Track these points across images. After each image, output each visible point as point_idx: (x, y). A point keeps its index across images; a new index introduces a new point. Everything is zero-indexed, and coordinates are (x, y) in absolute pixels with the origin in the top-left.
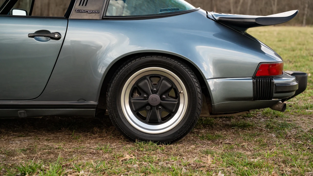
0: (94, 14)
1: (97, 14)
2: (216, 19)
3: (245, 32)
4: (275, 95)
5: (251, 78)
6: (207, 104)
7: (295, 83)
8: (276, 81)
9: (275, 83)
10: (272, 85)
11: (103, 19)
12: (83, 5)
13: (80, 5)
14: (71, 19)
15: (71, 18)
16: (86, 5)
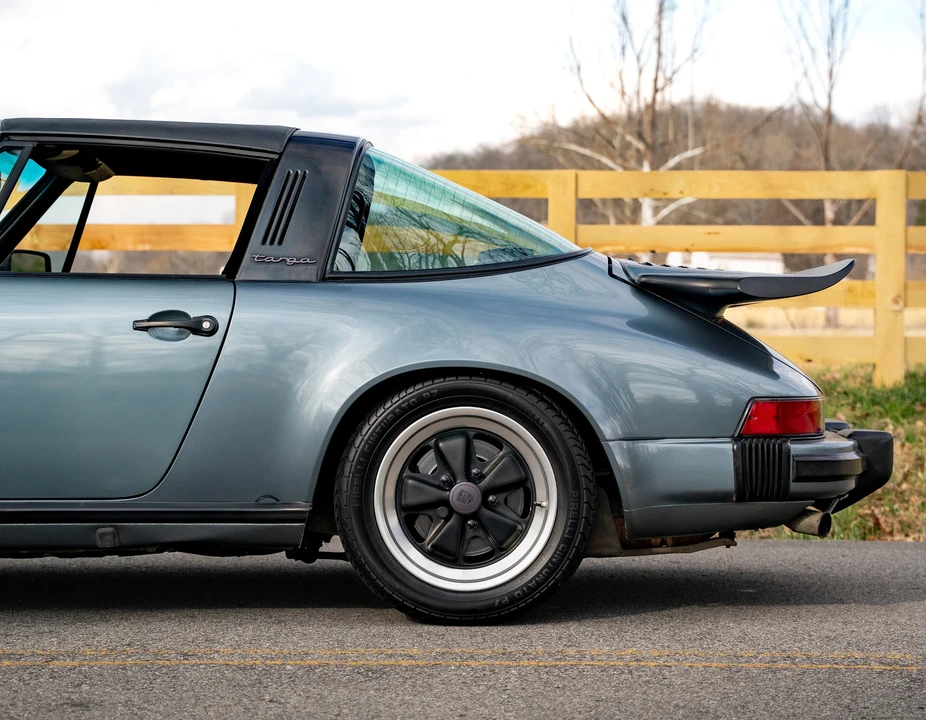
0: (304, 267)
1: (309, 267)
2: (633, 281)
3: (718, 315)
4: (795, 487)
5: (729, 440)
6: (614, 518)
7: (853, 456)
8: (797, 448)
9: (792, 453)
10: (784, 456)
11: (324, 279)
12: (272, 243)
13: (264, 242)
14: (241, 281)
15: (241, 278)
16: (280, 243)
